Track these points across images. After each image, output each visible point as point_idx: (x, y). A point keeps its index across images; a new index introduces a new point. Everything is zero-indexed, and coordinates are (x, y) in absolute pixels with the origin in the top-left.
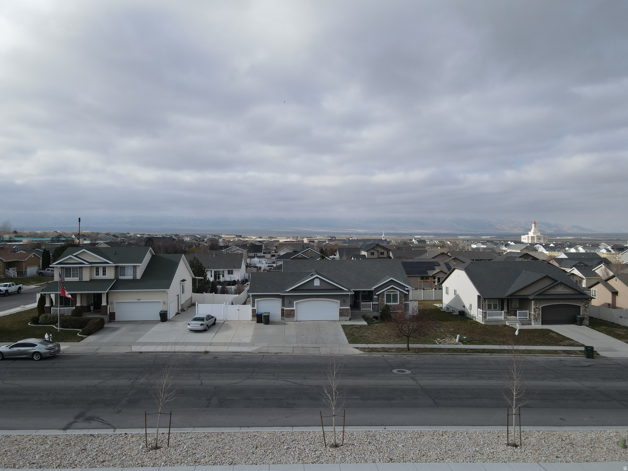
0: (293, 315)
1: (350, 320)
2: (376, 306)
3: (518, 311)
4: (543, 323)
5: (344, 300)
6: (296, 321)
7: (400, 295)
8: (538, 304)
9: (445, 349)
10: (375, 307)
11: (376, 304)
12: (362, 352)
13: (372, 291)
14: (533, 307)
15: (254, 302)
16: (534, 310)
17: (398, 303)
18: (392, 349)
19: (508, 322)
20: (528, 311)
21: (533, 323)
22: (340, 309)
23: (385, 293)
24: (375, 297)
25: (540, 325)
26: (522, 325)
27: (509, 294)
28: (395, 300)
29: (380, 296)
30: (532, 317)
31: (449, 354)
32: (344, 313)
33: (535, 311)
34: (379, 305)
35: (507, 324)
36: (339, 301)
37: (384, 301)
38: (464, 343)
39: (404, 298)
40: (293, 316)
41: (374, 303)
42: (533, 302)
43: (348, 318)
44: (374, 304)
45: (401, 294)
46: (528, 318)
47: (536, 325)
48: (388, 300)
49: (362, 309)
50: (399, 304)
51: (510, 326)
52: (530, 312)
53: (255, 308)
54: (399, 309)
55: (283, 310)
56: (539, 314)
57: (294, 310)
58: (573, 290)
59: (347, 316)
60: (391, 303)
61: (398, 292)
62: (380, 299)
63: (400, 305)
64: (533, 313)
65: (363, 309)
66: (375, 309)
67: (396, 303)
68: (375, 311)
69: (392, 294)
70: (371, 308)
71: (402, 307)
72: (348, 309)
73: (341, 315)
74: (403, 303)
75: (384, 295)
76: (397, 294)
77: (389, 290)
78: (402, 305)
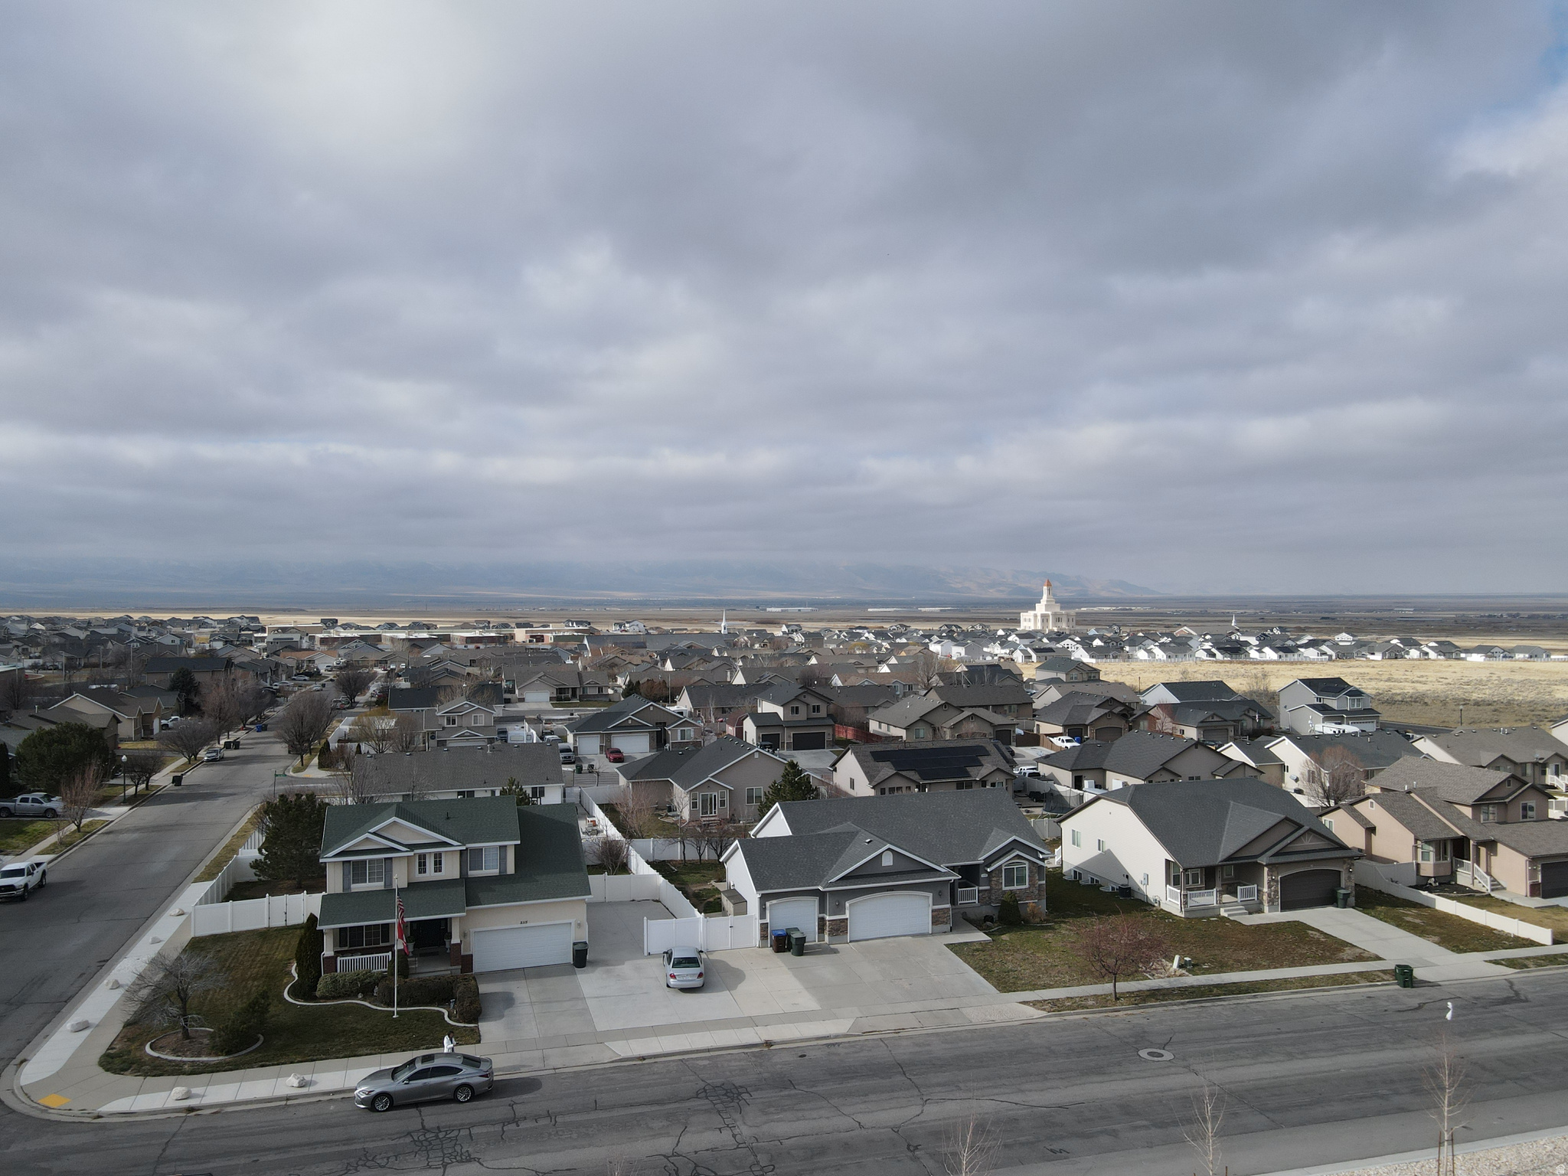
0: (844, 929)
1: (951, 931)
2: (986, 894)
3: (1239, 888)
4: (1283, 909)
5: (940, 892)
6: (850, 942)
7: (1029, 868)
8: (1275, 873)
9: (1173, 989)
10: (984, 896)
11: (986, 890)
12: (1045, 1013)
13: (978, 865)
14: (1266, 878)
15: (765, 908)
16: (1267, 883)
17: (1027, 886)
18: (1086, 998)
19: (1225, 911)
20: (1256, 886)
21: (1266, 908)
22: (933, 911)
23: (1004, 868)
24: (983, 876)
25: (1279, 913)
26: (1250, 913)
27: (1224, 857)
28: (1021, 880)
29: (993, 875)
30: (1265, 897)
31: (1188, 1002)
32: (940, 917)
33: (1270, 887)
34: (993, 891)
35: (1223, 913)
36: (931, 895)
37: (1002, 883)
38: (1192, 972)
39: (1036, 874)
40: (845, 931)
41: (981, 888)
42: (1266, 869)
43: (947, 927)
44: (982, 891)
45: (1032, 867)
46: (1256, 899)
47: (1272, 915)
48: (1010, 882)
49: (959, 903)
50: (1030, 888)
51: (1231, 918)
52: (1259, 888)
53: (768, 920)
54: (1028, 897)
55: (822, 921)
56: (1276, 891)
57: (847, 919)
58: (1327, 842)
59: (947, 923)
60: (1014, 886)
61: (1027, 862)
62: (992, 879)
64: (1266, 890)
65: (961, 902)
66: (984, 900)
67: (1024, 885)
68: (984, 905)
69: (1017, 868)
70: (975, 899)
71: (1034, 892)
72: (948, 910)
73: (936, 922)
74: (1036, 885)
75: (1001, 871)
76: (1026, 867)
77: (1010, 861)
78: (1034, 889)
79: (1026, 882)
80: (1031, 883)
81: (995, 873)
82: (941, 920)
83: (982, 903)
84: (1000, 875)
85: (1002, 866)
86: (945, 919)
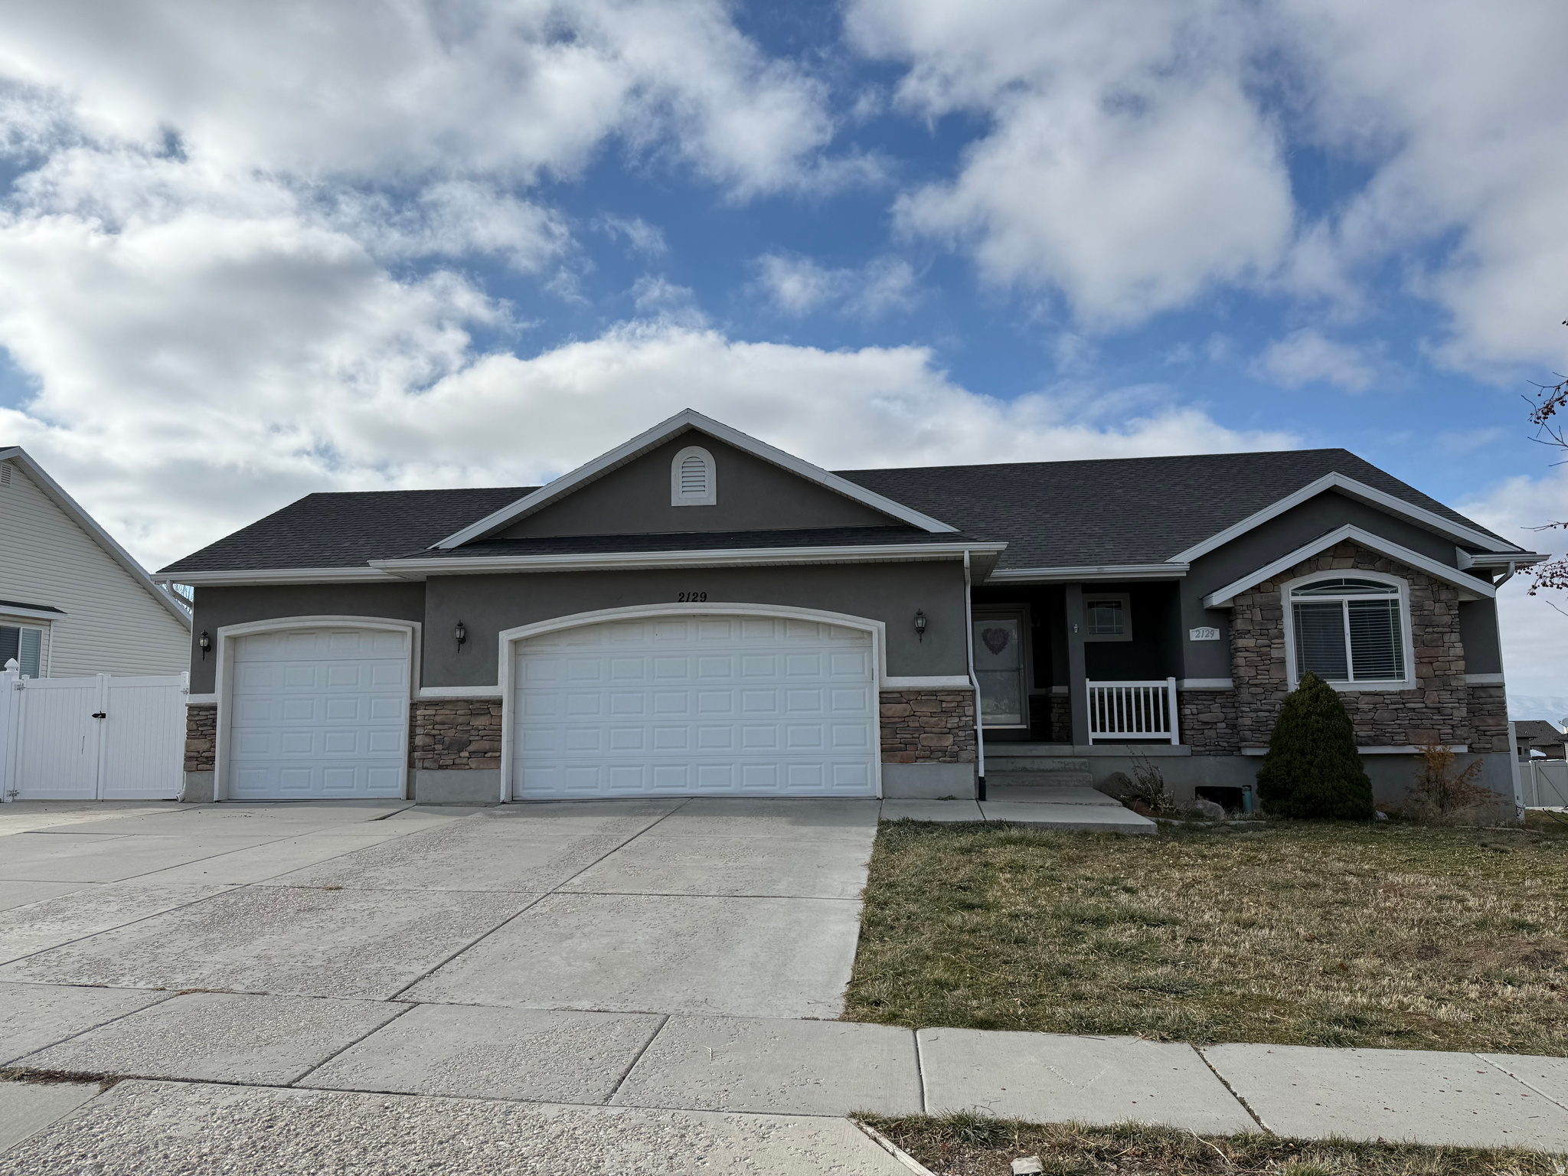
0: (486, 745)
1: (982, 796)
2: (1216, 708)
5: (921, 612)
6: (508, 806)
7: (1416, 608)
10: (1205, 717)
11: (1213, 694)
15: (210, 649)
22: (886, 697)
23: (1288, 597)
24: (1200, 634)
28: (1378, 654)
29: (1240, 624)
32: (921, 729)
36: (877, 627)
37: (1282, 662)
39: (1455, 637)
40: (490, 756)
41: (1189, 684)
43: (961, 777)
44: (1196, 694)
45: (1428, 604)
48: (1320, 657)
49: (1092, 735)
50: (1421, 690)
53: (216, 698)
54: (1418, 729)
57: (498, 703)
59: (955, 758)
60: (1346, 677)
62: (1241, 643)
63: (1432, 698)
65: (1099, 735)
66: (1206, 731)
67: (1391, 676)
68: (1208, 753)
69: (1351, 603)
70: (1167, 729)
71: (1449, 711)
72: (960, 698)
73: (900, 750)
74: (1454, 683)
75: (1277, 613)
76: (1395, 602)
77: (1318, 573)
78: (1445, 696)
79: (1401, 666)
80: (1426, 671)
81: (1245, 616)
82: (927, 740)
83: (1198, 746)
84: (1276, 630)
85: (1282, 592)
86: (948, 741)
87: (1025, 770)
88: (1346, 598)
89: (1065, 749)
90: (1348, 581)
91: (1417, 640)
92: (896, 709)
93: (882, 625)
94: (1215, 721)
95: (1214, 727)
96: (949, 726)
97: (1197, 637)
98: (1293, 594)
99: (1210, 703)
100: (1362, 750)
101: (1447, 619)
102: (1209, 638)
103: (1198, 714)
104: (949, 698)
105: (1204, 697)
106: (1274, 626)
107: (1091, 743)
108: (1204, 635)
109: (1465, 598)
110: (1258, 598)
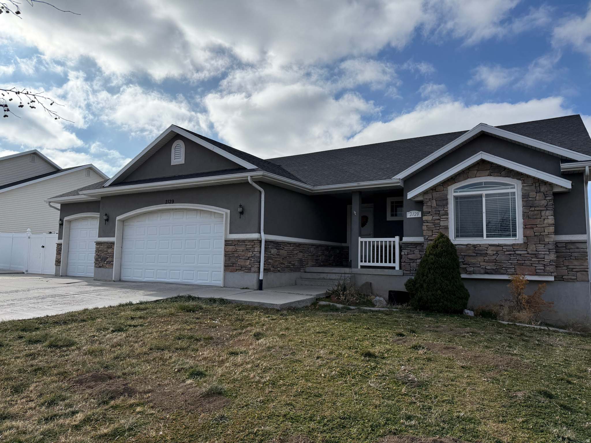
0: (111, 259)
1: (260, 288)
5: (241, 207)
6: (116, 281)
7: (525, 197)
10: (410, 256)
11: (415, 244)
15: (62, 225)
22: (228, 243)
23: (452, 194)
24: (411, 214)
28: (501, 224)
29: (425, 208)
32: (238, 257)
34: (429, 246)
36: (226, 212)
39: (549, 213)
41: (405, 239)
43: (251, 279)
44: (408, 244)
48: (468, 226)
49: (360, 264)
50: (526, 244)
53: (62, 241)
54: (523, 265)
57: (114, 244)
59: (249, 270)
60: (482, 236)
61: (518, 183)
62: (425, 218)
63: (532, 248)
65: (363, 264)
66: (411, 263)
67: (509, 236)
68: (411, 274)
69: (487, 195)
70: (394, 262)
71: (542, 256)
72: (253, 244)
73: (230, 266)
74: (547, 240)
75: (445, 202)
76: (514, 194)
77: (469, 180)
78: (541, 247)
79: (515, 230)
80: (530, 233)
81: (428, 204)
82: (241, 262)
83: (407, 271)
84: (443, 211)
85: (449, 191)
86: (248, 263)
87: (324, 279)
88: (484, 193)
89: (347, 270)
90: (486, 183)
91: (525, 216)
92: (230, 248)
93: (229, 211)
94: (416, 258)
95: (415, 261)
96: (248, 256)
97: (410, 216)
98: (455, 192)
99: (414, 249)
100: (463, 276)
101: (544, 202)
102: (416, 217)
103: (408, 254)
104: (249, 244)
105: (411, 246)
106: (442, 209)
107: (359, 267)
108: (414, 215)
109: (556, 190)
110: (436, 195)
